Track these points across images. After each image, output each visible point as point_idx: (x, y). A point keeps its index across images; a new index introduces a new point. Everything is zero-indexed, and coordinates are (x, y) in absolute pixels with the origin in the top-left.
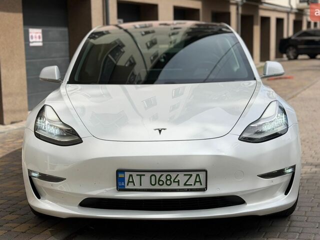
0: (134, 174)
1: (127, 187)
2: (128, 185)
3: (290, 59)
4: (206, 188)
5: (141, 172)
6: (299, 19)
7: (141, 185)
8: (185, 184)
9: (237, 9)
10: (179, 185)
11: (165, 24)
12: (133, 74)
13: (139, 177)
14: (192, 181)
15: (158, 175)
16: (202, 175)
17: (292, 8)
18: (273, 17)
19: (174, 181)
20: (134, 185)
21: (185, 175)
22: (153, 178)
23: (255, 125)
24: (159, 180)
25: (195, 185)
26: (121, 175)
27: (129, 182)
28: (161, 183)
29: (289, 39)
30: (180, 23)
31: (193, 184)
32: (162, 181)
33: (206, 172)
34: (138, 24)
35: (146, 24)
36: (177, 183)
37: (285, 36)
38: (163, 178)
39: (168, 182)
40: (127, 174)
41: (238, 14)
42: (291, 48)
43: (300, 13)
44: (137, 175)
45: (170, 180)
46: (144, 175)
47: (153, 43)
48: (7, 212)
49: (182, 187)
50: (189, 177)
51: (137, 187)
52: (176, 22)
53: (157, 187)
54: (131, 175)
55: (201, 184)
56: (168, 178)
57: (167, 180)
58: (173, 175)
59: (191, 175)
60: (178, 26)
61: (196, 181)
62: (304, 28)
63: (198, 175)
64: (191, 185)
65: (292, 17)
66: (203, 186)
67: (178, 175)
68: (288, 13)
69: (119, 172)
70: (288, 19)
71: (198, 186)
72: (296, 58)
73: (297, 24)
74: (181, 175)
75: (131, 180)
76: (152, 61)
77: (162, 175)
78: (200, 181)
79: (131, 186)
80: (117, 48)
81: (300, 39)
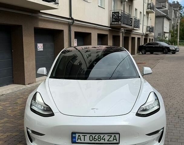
0: (81, 135)
1: (77, 141)
2: (77, 140)
3: (143, 54)
4: (119, 142)
5: (84, 134)
6: (146, 38)
7: (84, 140)
8: (108, 141)
9: (123, 34)
10: (105, 141)
11: (94, 47)
12: (81, 68)
13: (84, 136)
14: (112, 139)
15: (94, 135)
16: (117, 136)
17: (143, 34)
18: (136, 37)
19: (102, 139)
20: (81, 140)
21: (108, 136)
22: (91, 137)
23: (143, 107)
24: (94, 138)
25: (113, 141)
26: (74, 135)
27: (78, 139)
28: (95, 140)
29: (142, 46)
30: (100, 47)
31: (112, 140)
32: (95, 138)
33: (119, 134)
34: (83, 47)
35: (86, 47)
36: (104, 140)
37: (141, 45)
38: (96, 137)
39: (99, 139)
40: (77, 135)
41: (123, 36)
42: (143, 50)
43: (147, 35)
44: (83, 135)
45: (100, 138)
46: (86, 135)
47: (90, 55)
48: (18, 141)
49: (106, 142)
50: (110, 137)
51: (83, 141)
52: (98, 46)
53: (93, 142)
54: (79, 135)
55: (117, 141)
56: (99, 137)
57: (99, 138)
58: (102, 136)
59: (111, 136)
60: (100, 48)
61: (114, 139)
62: (148, 42)
63: (115, 136)
64: (111, 141)
65: (143, 37)
66: (118, 142)
67: (104, 136)
68: (142, 36)
69: (73, 133)
70: (142, 38)
71: (115, 141)
72: (145, 54)
73: (146, 40)
74: (106, 135)
75: (79, 138)
76: (89, 63)
77: (96, 136)
78: (116, 139)
79: (79, 141)
80: (74, 57)
81: (147, 46)
